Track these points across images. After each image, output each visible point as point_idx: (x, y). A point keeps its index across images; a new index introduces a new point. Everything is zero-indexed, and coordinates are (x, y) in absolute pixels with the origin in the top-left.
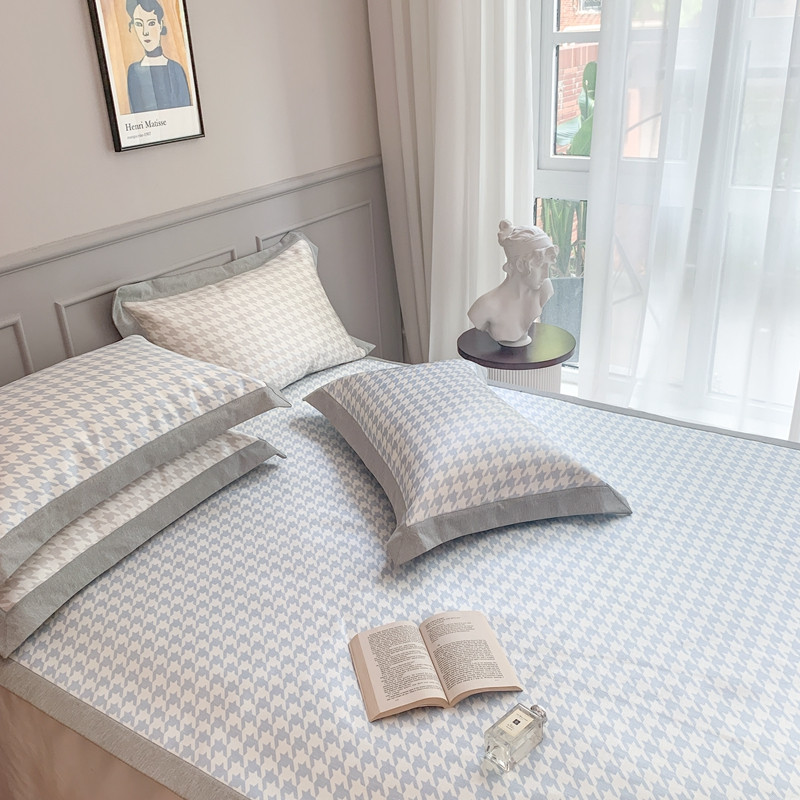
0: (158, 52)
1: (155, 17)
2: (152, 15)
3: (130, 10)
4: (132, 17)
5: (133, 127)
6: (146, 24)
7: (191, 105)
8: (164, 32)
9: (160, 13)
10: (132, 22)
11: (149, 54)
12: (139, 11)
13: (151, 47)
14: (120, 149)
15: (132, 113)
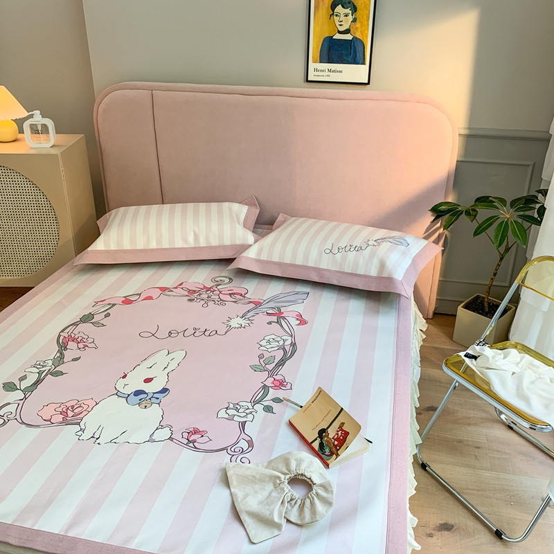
0: (347, 31)
1: (350, 12)
2: (348, 11)
3: (333, 7)
4: (333, 11)
5: (319, 71)
6: (342, 16)
8: (355, 20)
9: (354, 9)
10: (333, 14)
11: (340, 32)
12: (339, 9)
13: (341, 29)
14: (308, 81)
15: (320, 62)
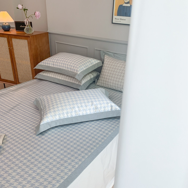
0: (128, 3)
14: (112, 23)
15: (117, 16)
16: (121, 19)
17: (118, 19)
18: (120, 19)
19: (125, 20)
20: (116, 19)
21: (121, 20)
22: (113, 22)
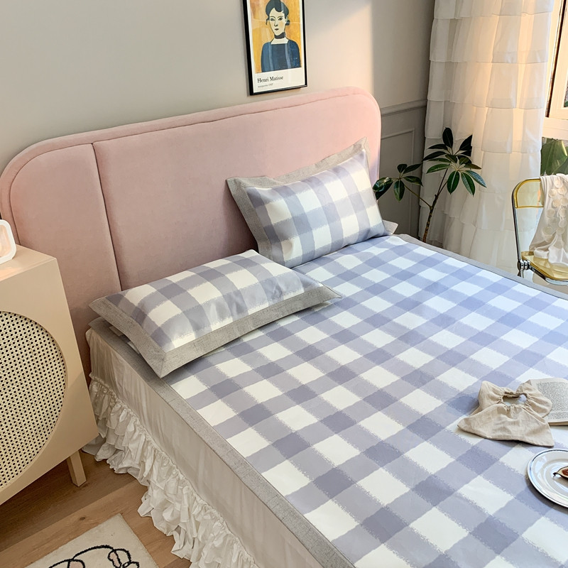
0: (282, 36)
1: (283, 15)
2: (281, 14)
3: (268, 12)
4: (269, 15)
5: (263, 81)
6: (277, 19)
7: (300, 66)
8: (288, 23)
9: (287, 13)
10: (268, 19)
11: (277, 37)
12: (274, 12)
13: (278, 33)
14: (253, 94)
15: (263, 72)
16: (272, 79)
17: (265, 80)
18: (269, 79)
19: (282, 78)
20: (260, 80)
21: (272, 82)
22: (254, 92)
